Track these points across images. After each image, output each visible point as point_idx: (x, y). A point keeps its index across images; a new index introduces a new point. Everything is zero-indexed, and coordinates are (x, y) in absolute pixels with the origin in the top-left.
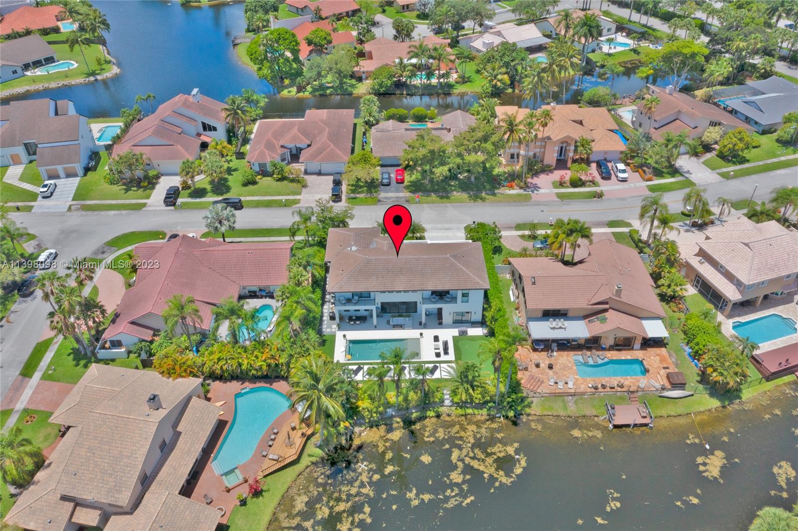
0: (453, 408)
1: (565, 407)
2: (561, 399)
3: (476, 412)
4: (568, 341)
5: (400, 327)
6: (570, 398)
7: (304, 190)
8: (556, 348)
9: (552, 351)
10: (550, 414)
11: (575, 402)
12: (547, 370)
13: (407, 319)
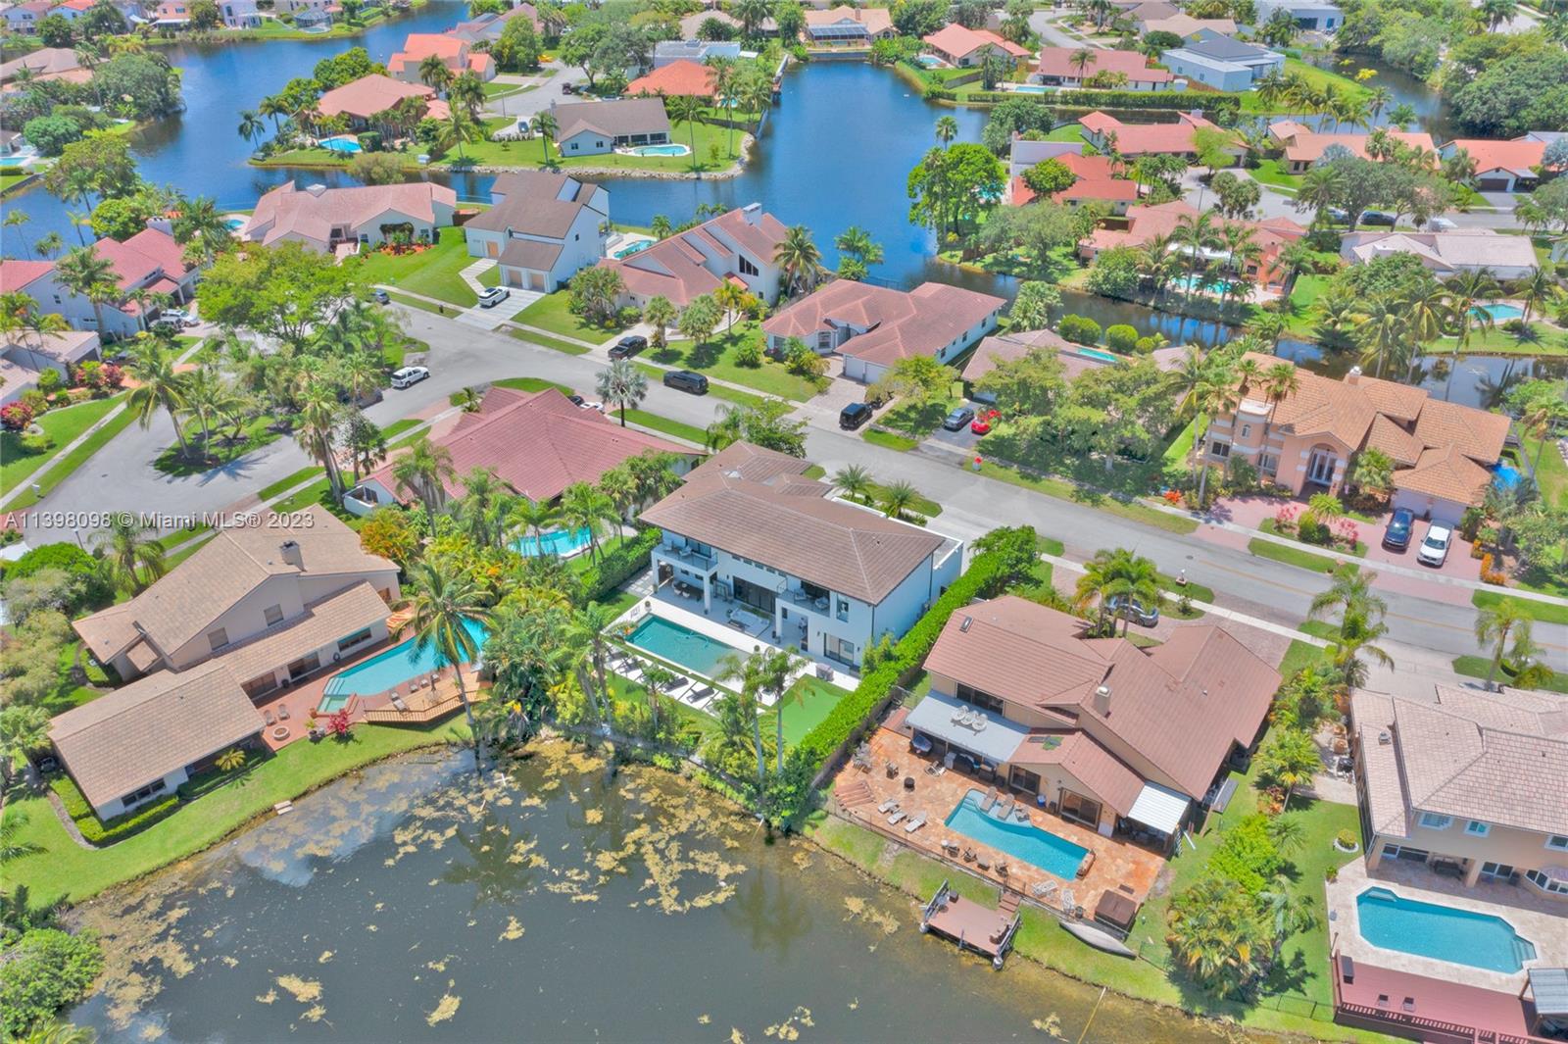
0: (701, 770)
1: (874, 857)
2: (878, 839)
3: (729, 792)
4: (978, 759)
5: (741, 627)
6: (896, 846)
7: (818, 398)
8: (950, 763)
9: (941, 764)
10: (842, 854)
11: (898, 859)
12: (901, 788)
13: (760, 620)
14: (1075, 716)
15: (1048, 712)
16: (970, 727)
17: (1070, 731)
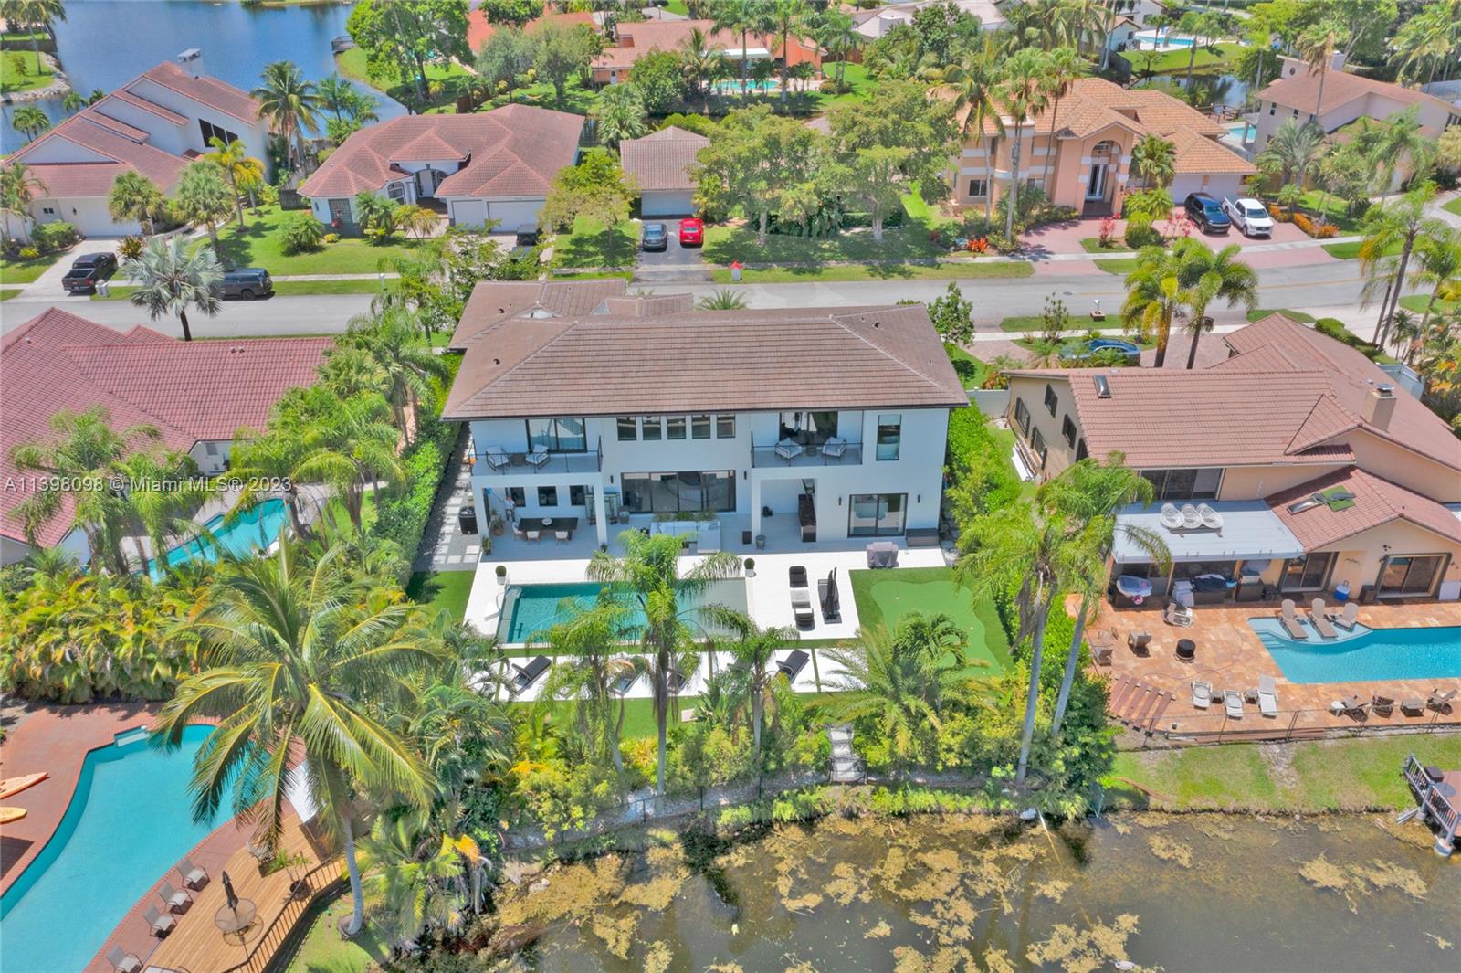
0: (866, 790)
1: (1263, 781)
2: (1243, 751)
3: (947, 801)
6: (1275, 748)
8: (1189, 598)
10: (1214, 805)
11: (1296, 763)
12: (1176, 663)
13: (705, 525)
14: (1346, 449)
15: (1308, 458)
16: (1203, 529)
17: (1344, 473)
